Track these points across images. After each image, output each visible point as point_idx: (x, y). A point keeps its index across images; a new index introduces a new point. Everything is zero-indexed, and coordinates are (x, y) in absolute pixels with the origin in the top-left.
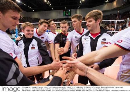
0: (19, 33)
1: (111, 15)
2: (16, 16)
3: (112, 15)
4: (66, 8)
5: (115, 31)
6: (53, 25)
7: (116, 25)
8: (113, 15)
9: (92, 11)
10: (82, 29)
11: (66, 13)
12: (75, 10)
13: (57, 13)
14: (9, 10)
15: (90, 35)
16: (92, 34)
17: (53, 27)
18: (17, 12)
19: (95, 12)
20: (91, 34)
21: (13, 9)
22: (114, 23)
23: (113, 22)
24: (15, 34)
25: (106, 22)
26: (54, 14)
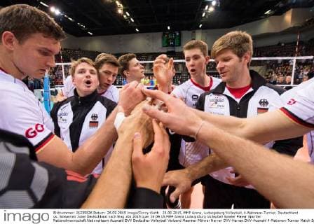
0: (51, 87)
1: (280, 44)
2: (49, 48)
3: (283, 45)
4: (169, 28)
5: (292, 85)
6: (138, 68)
7: (294, 69)
8: (285, 44)
9: (228, 34)
10: (208, 78)
11: (168, 40)
12: (191, 32)
13: (148, 39)
14: (35, 32)
15: (227, 92)
16: (232, 91)
17: (137, 71)
18: (54, 39)
19: (235, 36)
20: (230, 89)
21: (44, 31)
22: (288, 65)
23: (286, 63)
24: (43, 90)
25: (268, 62)
26: (140, 43)
